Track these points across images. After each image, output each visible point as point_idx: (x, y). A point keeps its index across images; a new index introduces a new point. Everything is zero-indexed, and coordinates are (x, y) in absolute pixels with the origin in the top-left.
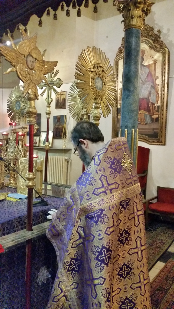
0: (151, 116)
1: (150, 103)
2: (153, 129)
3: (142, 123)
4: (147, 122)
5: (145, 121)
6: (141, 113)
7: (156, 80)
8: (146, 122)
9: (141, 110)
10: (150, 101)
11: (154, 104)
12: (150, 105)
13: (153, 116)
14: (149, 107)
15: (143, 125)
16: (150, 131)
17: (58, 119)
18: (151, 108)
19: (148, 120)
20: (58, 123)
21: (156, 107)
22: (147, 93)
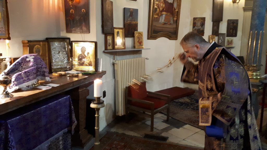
0: (173, 18)
1: (174, 8)
2: (174, 28)
3: (168, 23)
6: (168, 15)
8: (170, 23)
10: (174, 6)
11: (175, 10)
12: (173, 10)
14: (173, 11)
16: (172, 29)
17: (130, 13)
18: (174, 12)
19: (172, 22)
20: (131, 18)
21: (176, 12)
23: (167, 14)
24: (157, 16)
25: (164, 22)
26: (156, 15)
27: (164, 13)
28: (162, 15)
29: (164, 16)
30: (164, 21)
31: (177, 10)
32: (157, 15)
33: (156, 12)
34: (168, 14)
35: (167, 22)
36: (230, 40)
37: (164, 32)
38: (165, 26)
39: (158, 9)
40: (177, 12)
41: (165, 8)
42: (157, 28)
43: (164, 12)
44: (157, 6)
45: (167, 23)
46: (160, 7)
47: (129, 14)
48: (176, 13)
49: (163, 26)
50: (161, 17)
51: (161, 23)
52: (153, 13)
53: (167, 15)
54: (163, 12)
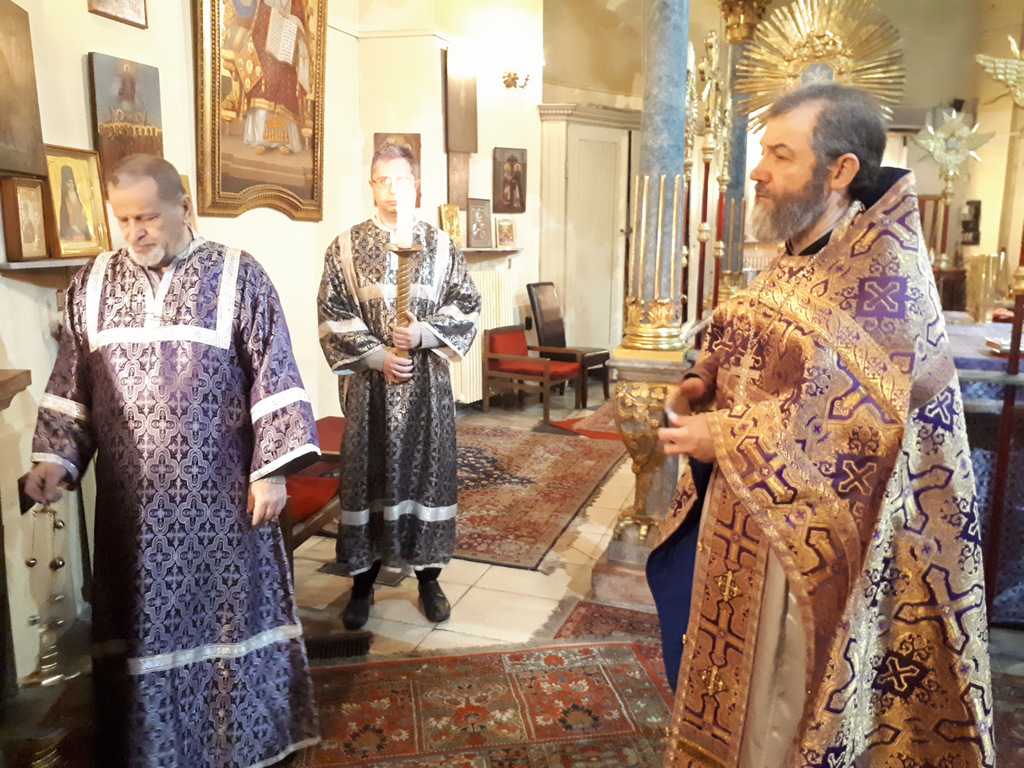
0: (300, 128)
1: (298, 88)
2: (305, 171)
3: (282, 149)
4: (292, 146)
5: (288, 143)
6: (278, 113)
7: (309, 17)
8: (289, 146)
9: (280, 103)
10: (299, 79)
11: (306, 94)
13: (303, 130)
15: (284, 154)
16: (297, 176)
17: (124, 82)
18: (300, 101)
20: (126, 105)
21: (309, 104)
22: (292, 51)
23: (272, 108)
24: (233, 115)
25: (266, 142)
26: (227, 109)
27: (261, 103)
28: (252, 110)
29: (262, 114)
30: (265, 138)
31: (310, 97)
32: (233, 109)
33: (228, 97)
34: (278, 110)
35: (274, 145)
36: (505, 224)
37: (268, 186)
38: (268, 159)
39: (235, 85)
40: (314, 103)
41: (263, 82)
42: (235, 166)
43: (263, 100)
44: (231, 72)
45: (277, 148)
46: (242, 74)
47: (116, 88)
48: (309, 109)
49: (259, 159)
50: (250, 118)
51: (254, 145)
52: (213, 97)
53: (273, 112)
54: (257, 100)
